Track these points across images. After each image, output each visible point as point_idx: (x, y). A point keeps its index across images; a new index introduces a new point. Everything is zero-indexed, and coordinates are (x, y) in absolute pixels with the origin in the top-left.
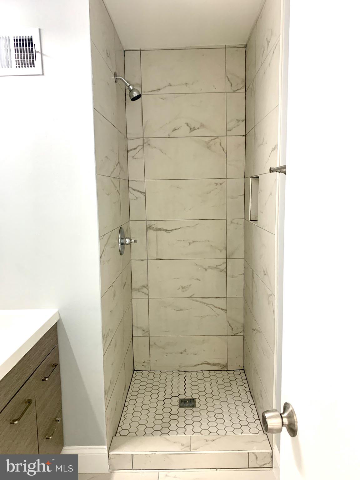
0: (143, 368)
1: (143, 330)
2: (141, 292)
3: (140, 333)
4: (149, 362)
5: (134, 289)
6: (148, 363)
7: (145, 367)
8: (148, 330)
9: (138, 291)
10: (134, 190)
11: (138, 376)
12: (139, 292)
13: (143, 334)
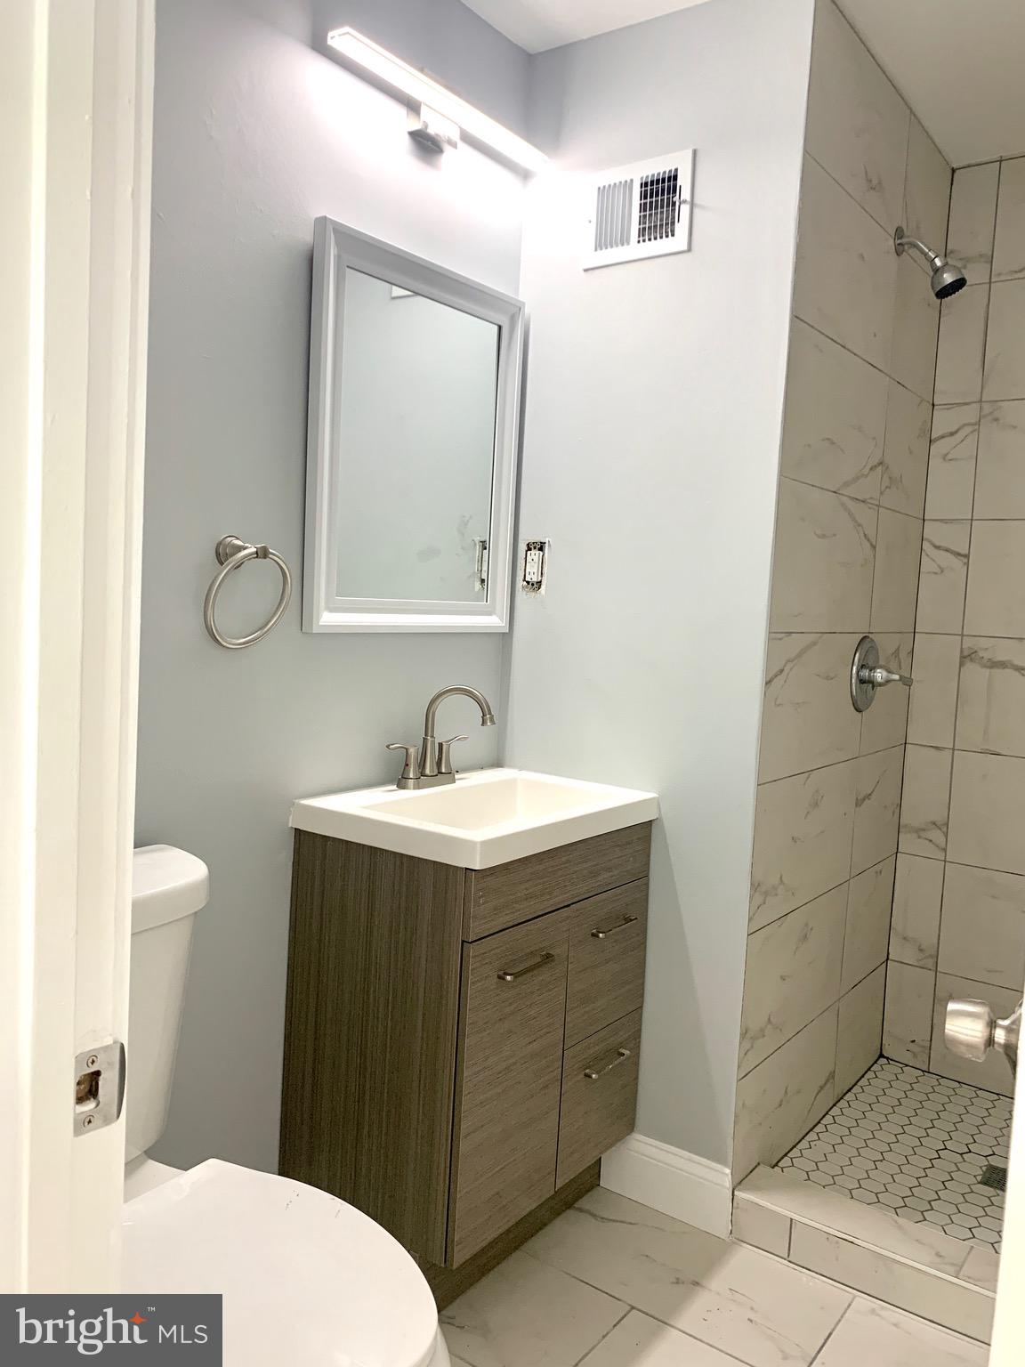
0: (907, 1058)
1: (921, 950)
2: (926, 839)
3: (910, 955)
4: (928, 1044)
5: (906, 826)
6: (923, 1047)
7: (915, 1055)
8: (934, 953)
9: (915, 835)
10: (938, 548)
11: (886, 1072)
12: (919, 837)
13: (918, 960)
